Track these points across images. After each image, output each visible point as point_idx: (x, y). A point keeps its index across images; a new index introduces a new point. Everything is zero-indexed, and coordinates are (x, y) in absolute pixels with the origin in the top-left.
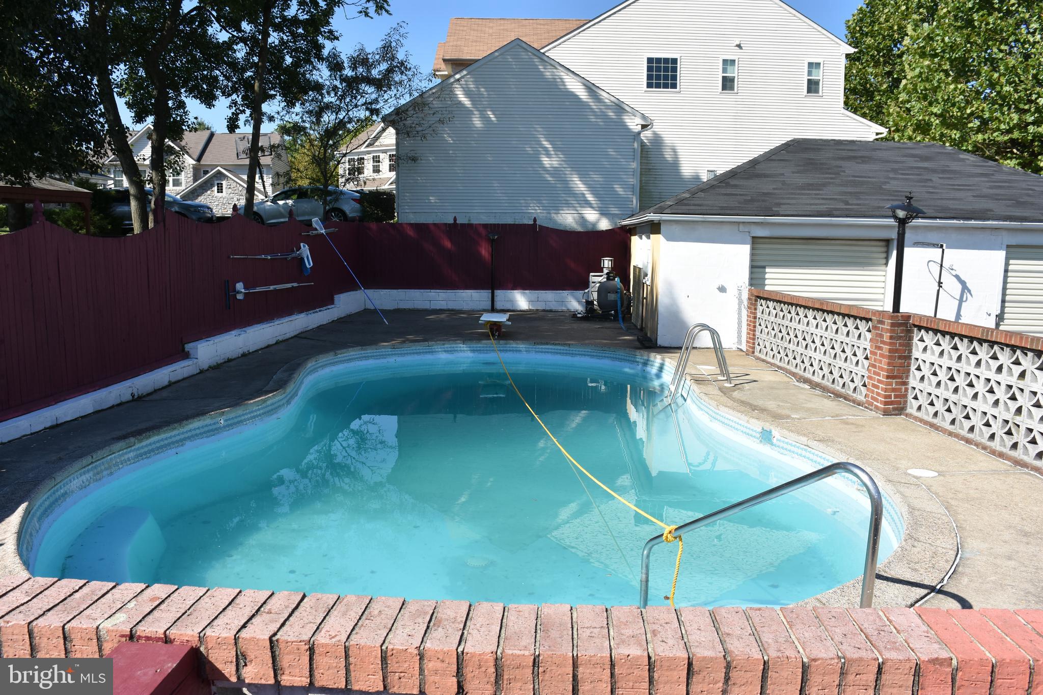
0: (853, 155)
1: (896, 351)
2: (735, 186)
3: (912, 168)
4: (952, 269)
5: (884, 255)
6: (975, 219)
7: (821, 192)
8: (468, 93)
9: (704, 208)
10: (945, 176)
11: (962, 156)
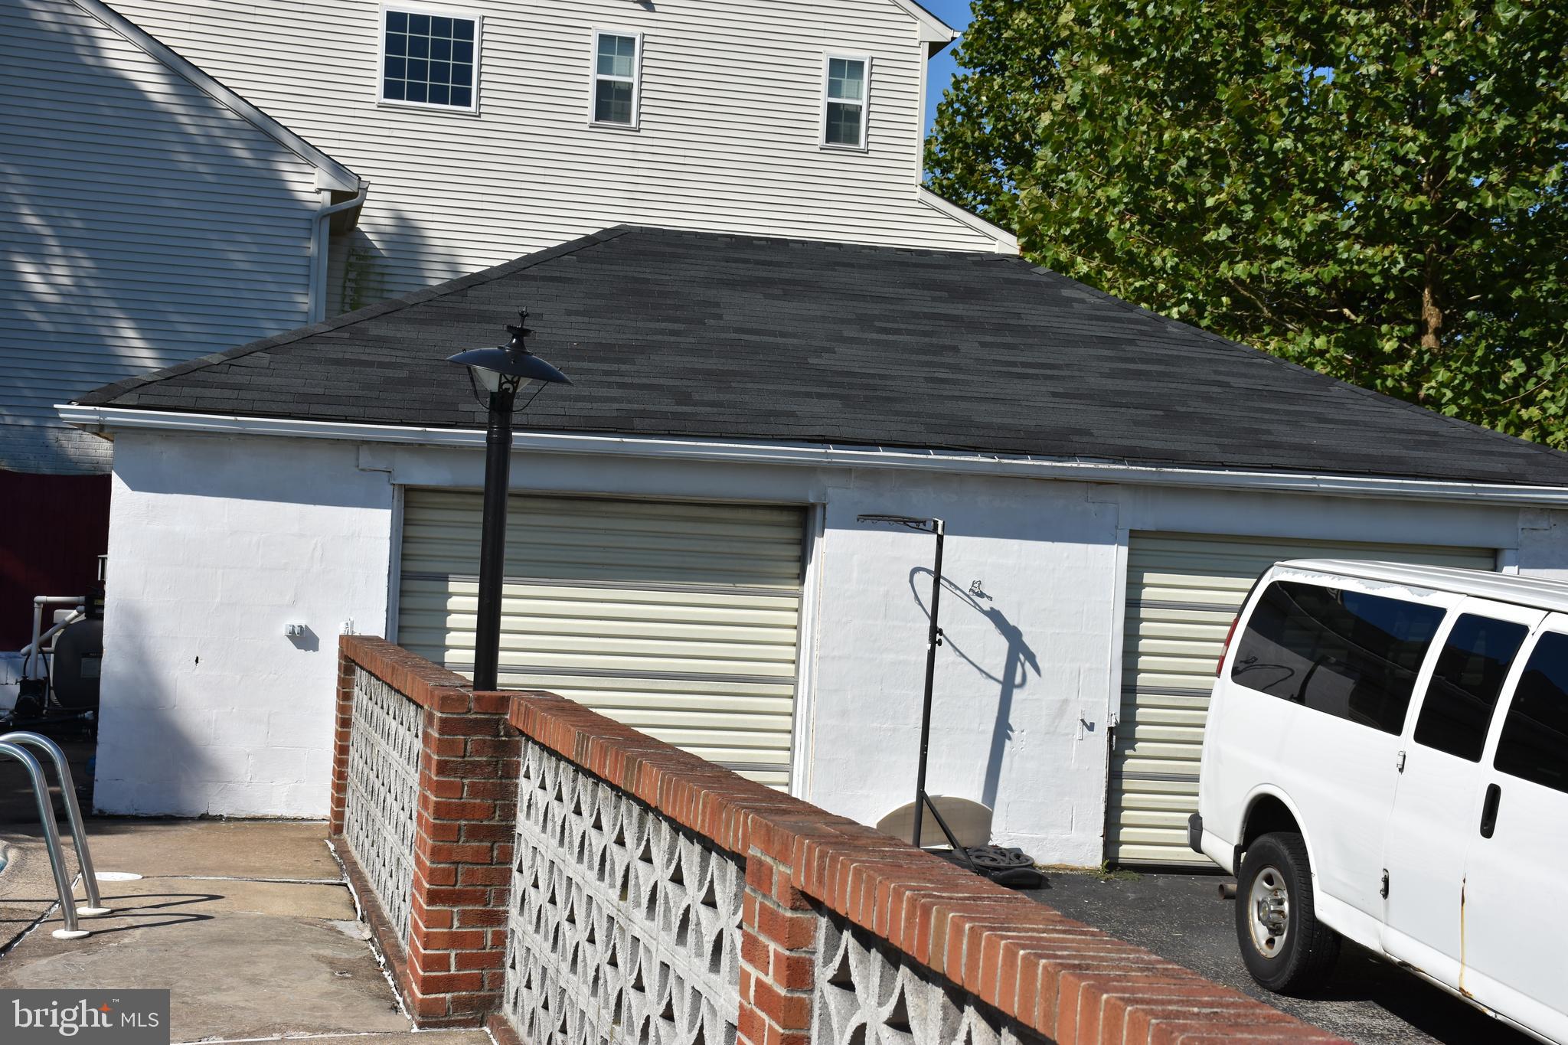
0: (764, 274)
1: (462, 811)
2: (381, 341)
3: (916, 315)
4: (981, 595)
5: (794, 551)
6: (1036, 454)
7: (623, 367)
9: (249, 395)
10: (999, 340)
11: (1066, 293)
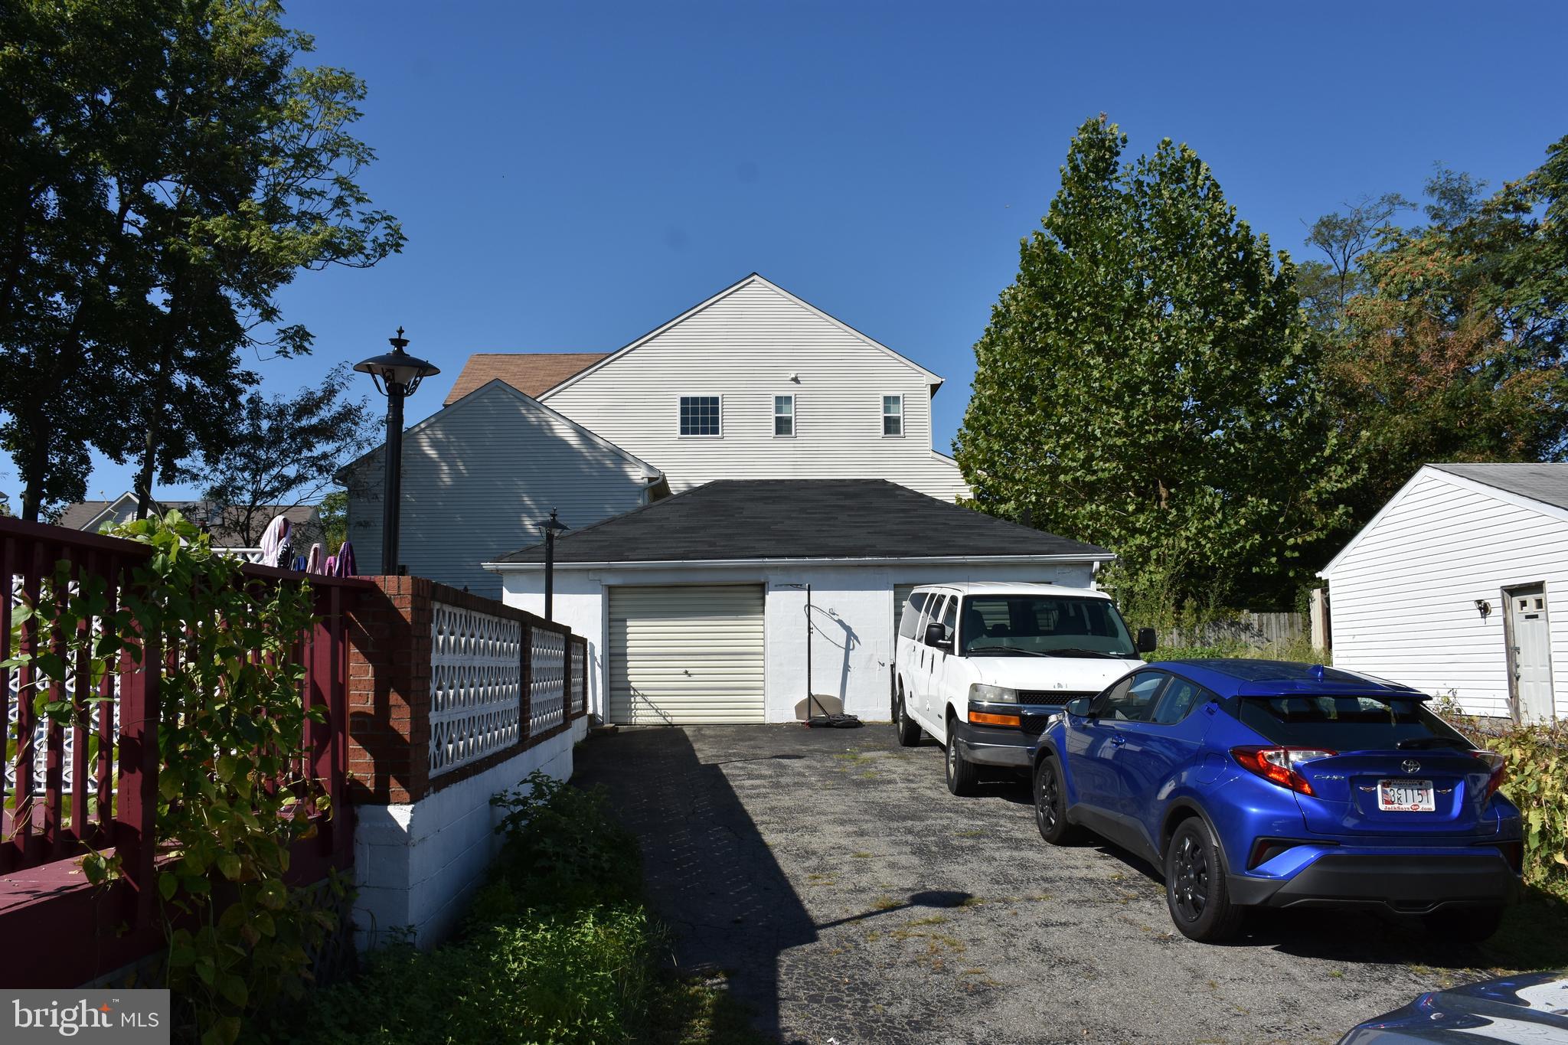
4: (834, 614)
5: (760, 601)
7: (694, 535)
8: (435, 444)
